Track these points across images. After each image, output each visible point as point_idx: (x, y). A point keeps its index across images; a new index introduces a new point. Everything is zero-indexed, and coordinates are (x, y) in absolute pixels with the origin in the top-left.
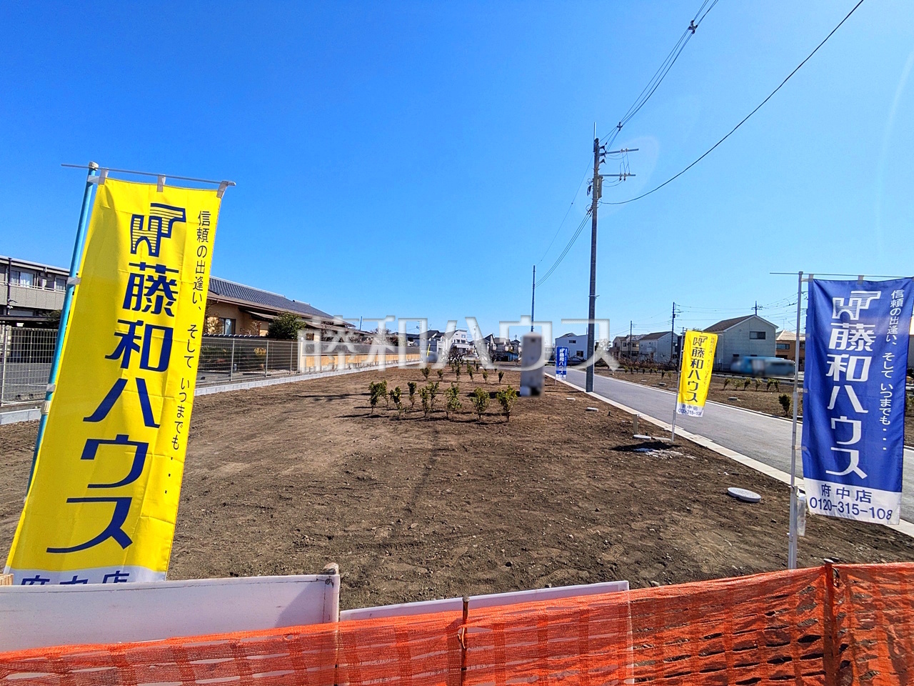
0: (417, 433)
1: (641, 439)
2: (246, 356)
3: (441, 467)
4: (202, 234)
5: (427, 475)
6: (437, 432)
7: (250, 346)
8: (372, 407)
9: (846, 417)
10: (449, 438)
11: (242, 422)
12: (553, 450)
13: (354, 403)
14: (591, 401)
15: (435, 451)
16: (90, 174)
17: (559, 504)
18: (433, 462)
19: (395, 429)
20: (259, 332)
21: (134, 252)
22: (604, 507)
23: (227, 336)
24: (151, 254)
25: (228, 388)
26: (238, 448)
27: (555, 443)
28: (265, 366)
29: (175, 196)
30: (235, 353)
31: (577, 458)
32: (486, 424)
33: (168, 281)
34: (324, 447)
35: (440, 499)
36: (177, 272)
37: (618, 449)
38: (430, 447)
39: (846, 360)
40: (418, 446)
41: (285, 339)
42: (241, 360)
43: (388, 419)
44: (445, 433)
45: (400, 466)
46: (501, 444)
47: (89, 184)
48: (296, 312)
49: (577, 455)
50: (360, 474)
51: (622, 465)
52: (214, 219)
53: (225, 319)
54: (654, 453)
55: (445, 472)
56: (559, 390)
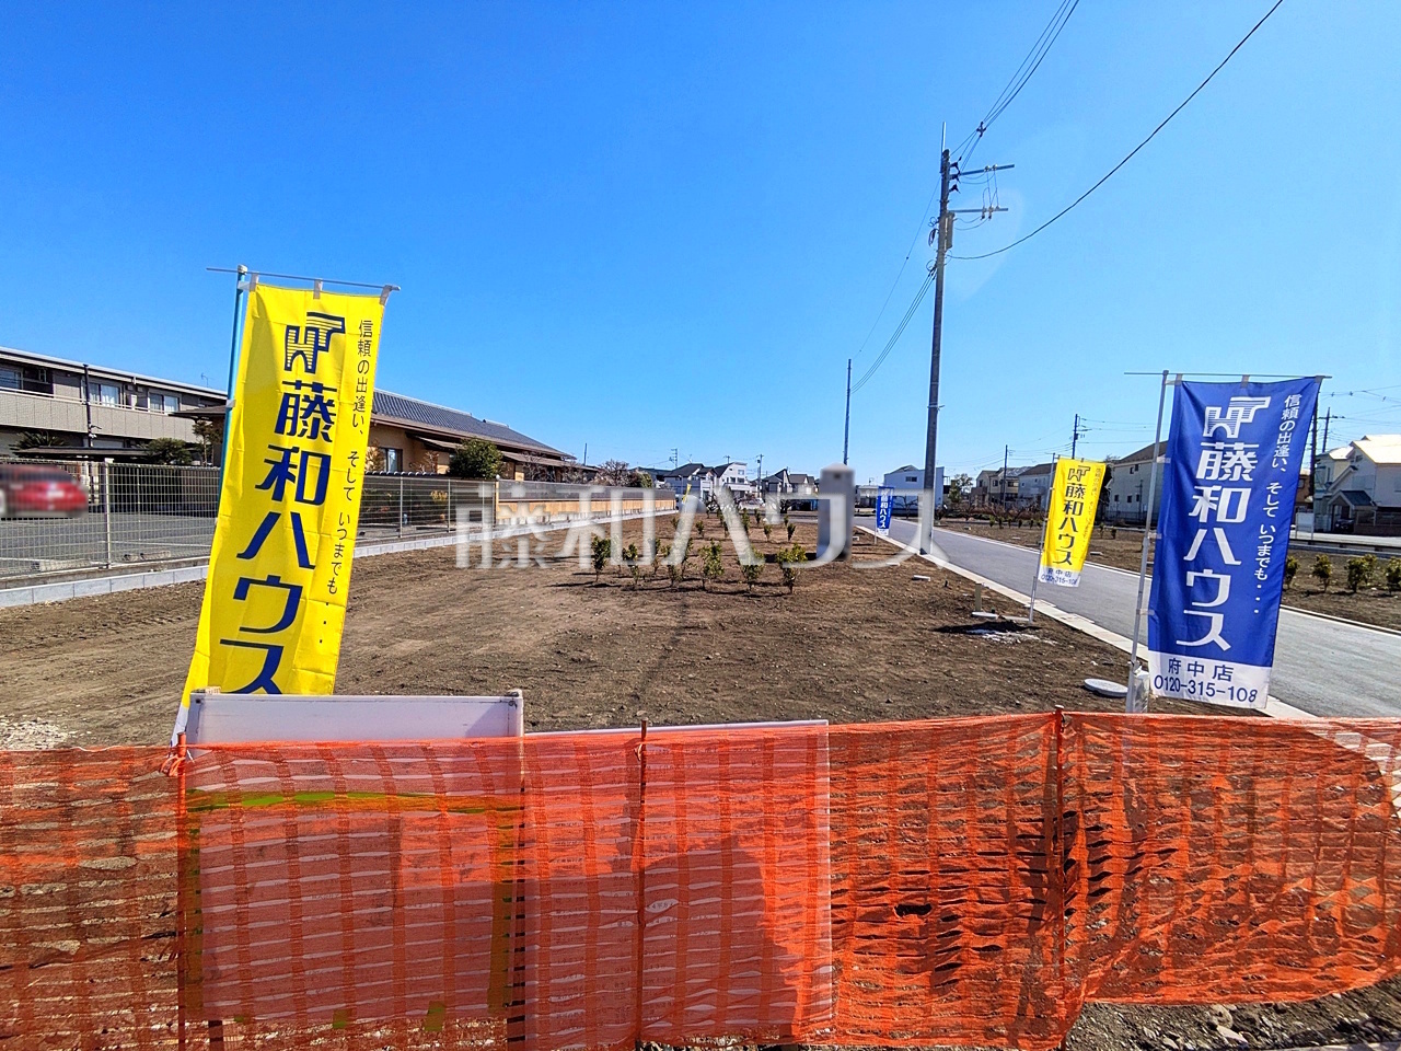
0: (659, 607)
1: (982, 618)
2: (419, 503)
3: (686, 649)
4: (364, 347)
5: (665, 658)
6: (686, 606)
7: (425, 488)
8: (597, 574)
9: (1211, 571)
10: (701, 613)
11: (418, 592)
12: (847, 631)
13: (573, 569)
14: (923, 567)
15: (680, 630)
16: (239, 279)
17: (837, 694)
18: (675, 642)
19: (628, 602)
20: (435, 467)
21: (289, 369)
22: (899, 698)
23: (390, 475)
24: (307, 370)
25: (397, 548)
26: (416, 622)
27: (852, 621)
28: (447, 517)
29: (334, 303)
30: (404, 498)
31: (880, 640)
32: (759, 597)
33: (325, 402)
34: (528, 622)
35: (679, 685)
36: (335, 390)
37: (943, 630)
38: (674, 624)
39: (1216, 494)
40: (659, 624)
41: (474, 478)
42: (413, 509)
43: (619, 590)
44: (696, 608)
45: (629, 647)
46: (774, 622)
47: (239, 291)
48: (488, 438)
49: (880, 637)
50: (575, 655)
51: (942, 650)
52: (376, 329)
53: (387, 450)
54: (995, 637)
55: (690, 654)
56: (878, 552)
